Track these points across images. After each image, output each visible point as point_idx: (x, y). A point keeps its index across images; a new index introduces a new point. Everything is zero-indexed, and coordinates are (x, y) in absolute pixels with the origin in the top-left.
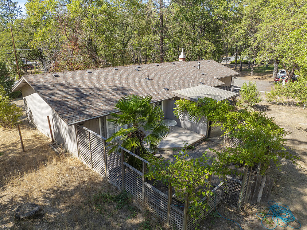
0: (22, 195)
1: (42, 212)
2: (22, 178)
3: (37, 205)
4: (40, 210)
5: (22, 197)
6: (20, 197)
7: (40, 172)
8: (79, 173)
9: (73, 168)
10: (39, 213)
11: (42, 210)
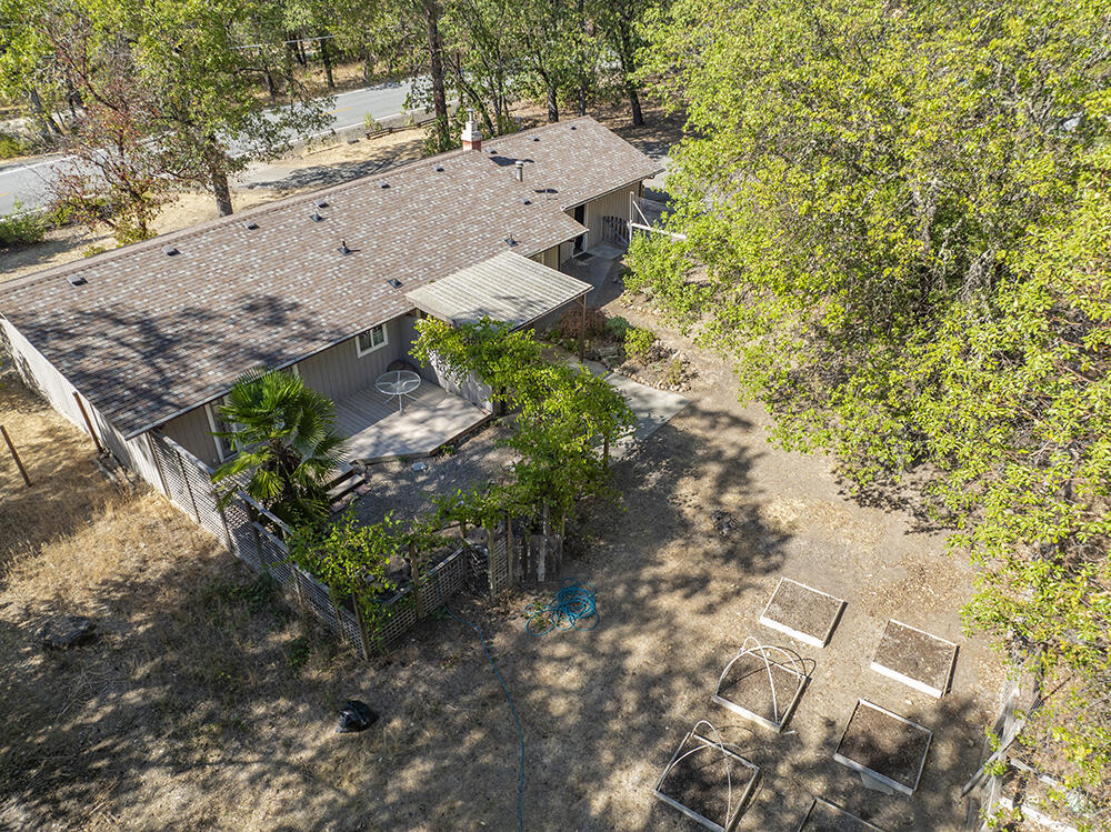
0: (47, 597)
1: (95, 631)
2: (41, 559)
3: (83, 618)
4: (92, 628)
5: (48, 602)
6: (44, 602)
7: (79, 540)
8: (171, 536)
9: (156, 526)
10: (90, 633)
11: (95, 626)
